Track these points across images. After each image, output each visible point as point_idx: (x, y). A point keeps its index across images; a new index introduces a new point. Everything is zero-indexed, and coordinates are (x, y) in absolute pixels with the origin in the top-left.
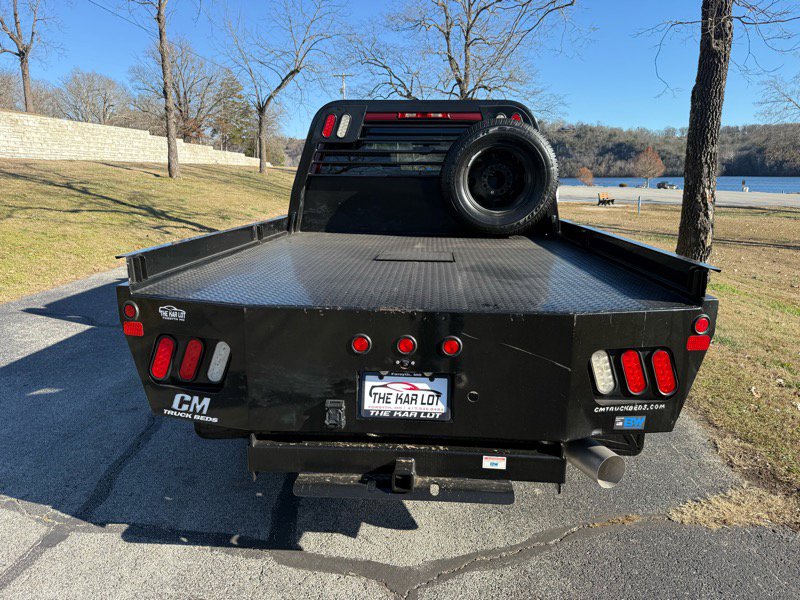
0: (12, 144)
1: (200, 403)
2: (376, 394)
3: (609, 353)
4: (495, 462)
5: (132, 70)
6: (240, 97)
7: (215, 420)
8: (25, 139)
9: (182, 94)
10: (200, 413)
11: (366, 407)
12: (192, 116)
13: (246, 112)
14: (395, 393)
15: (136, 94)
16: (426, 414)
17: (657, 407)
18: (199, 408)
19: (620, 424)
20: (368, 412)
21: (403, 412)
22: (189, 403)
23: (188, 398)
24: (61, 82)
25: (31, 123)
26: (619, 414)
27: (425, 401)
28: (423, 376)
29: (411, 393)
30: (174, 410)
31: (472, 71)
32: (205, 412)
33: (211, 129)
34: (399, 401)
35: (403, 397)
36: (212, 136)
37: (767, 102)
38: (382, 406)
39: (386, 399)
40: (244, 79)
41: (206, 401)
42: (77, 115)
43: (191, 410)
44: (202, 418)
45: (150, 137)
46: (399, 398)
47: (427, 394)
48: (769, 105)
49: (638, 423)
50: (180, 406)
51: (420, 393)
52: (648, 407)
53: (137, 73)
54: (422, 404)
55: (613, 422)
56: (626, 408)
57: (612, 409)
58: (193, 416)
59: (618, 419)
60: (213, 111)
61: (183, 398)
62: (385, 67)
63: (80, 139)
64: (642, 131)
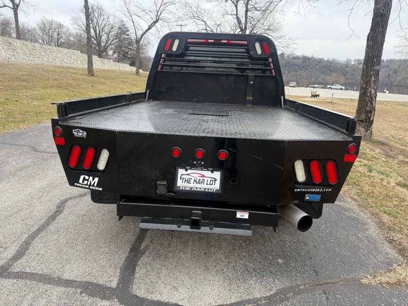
0: (8, 55)
1: (93, 180)
2: (183, 178)
3: (304, 161)
4: (242, 215)
5: (72, 19)
6: (128, 35)
7: (101, 189)
8: (15, 53)
9: (98, 33)
10: (93, 186)
11: (178, 185)
12: (103, 44)
13: (130, 43)
14: (193, 178)
15: (74, 32)
16: (208, 189)
17: (327, 190)
18: (92, 183)
19: (308, 198)
20: (179, 187)
21: (197, 188)
22: (88, 180)
23: (87, 177)
24: (35, 24)
25: (18, 45)
26: (307, 193)
27: (208, 183)
28: (208, 170)
29: (201, 178)
30: (80, 184)
31: (249, 25)
32: (95, 185)
33: (112, 51)
34: (195, 182)
35: (197, 181)
36: (113, 55)
37: (400, 46)
38: (186, 184)
39: (188, 181)
40: (129, 25)
41: (96, 179)
42: (44, 42)
43: (89, 184)
44: (94, 188)
45: (80, 54)
46: (195, 181)
47: (209, 179)
48: (401, 48)
49: (317, 198)
50: (83, 182)
51: (206, 179)
52: (323, 190)
53: (75, 20)
54: (207, 184)
55: (304, 197)
56: (311, 190)
57: (304, 190)
58: (89, 187)
59: (306, 195)
60: (114, 42)
61: (84, 177)
62: (203, 21)
63: (43, 54)
64: (335, 60)
